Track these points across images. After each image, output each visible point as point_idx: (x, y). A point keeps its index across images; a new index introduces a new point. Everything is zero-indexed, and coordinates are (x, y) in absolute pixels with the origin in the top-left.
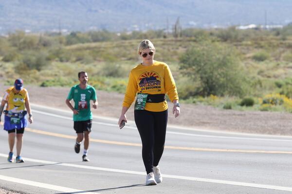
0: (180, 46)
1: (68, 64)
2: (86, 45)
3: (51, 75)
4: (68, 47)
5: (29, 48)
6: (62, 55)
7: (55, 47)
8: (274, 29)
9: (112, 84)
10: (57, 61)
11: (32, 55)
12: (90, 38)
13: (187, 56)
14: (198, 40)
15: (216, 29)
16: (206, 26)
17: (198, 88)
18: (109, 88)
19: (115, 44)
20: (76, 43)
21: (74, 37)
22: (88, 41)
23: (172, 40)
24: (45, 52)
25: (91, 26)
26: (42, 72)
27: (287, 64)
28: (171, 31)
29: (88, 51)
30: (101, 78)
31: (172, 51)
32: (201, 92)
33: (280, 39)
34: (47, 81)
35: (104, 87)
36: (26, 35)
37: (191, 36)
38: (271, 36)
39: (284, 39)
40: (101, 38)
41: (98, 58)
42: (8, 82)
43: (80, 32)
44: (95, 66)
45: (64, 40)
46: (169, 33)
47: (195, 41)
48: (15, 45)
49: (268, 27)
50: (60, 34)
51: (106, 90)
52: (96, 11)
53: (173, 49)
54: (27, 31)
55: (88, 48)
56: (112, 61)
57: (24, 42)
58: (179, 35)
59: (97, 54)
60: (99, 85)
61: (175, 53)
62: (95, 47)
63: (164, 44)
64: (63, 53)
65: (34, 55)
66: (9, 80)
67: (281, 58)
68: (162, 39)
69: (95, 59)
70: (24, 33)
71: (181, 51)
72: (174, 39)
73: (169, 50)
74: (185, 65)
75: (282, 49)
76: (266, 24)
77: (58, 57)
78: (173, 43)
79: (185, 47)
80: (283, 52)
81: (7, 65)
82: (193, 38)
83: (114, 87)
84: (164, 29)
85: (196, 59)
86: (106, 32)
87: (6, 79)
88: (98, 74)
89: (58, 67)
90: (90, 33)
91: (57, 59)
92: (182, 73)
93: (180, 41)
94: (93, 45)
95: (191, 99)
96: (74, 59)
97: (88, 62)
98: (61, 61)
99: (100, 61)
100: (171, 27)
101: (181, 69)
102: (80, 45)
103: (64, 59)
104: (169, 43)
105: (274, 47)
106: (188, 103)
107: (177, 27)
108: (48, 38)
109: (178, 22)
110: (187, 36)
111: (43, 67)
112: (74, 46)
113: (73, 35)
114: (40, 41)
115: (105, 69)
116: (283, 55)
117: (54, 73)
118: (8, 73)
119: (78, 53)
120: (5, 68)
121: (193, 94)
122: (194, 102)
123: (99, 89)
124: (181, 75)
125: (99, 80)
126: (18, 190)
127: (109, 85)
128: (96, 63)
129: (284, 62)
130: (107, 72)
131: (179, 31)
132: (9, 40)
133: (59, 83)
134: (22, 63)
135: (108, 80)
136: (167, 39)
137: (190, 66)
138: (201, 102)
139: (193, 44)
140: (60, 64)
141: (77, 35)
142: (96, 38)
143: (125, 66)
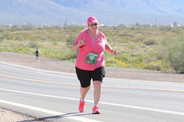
0: (67, 33)
1: (12, 41)
2: (21, 32)
3: (3, 46)
4: (12, 33)
6: (9, 37)
7: (5, 33)
8: (113, 27)
10: (6, 39)
12: (23, 28)
13: (70, 39)
14: (76, 31)
16: (80, 24)
17: (75, 55)
19: (35, 32)
21: (15, 28)
22: (22, 30)
23: (63, 31)
25: (23, 22)
29: (21, 35)
30: (27, 48)
31: (63, 36)
33: (116, 32)
37: (72, 29)
38: (112, 30)
39: (118, 32)
44: (25, 42)
45: (10, 29)
46: (62, 27)
47: (74, 31)
50: (8, 26)
51: (30, 54)
52: (26, 15)
55: (22, 33)
56: (33, 40)
58: (67, 28)
59: (26, 36)
60: (27, 52)
61: (65, 37)
62: (25, 33)
63: (59, 33)
64: (9, 35)
67: (116, 41)
68: (58, 30)
69: (25, 39)
71: (67, 36)
72: (64, 30)
73: (61, 36)
74: (69, 43)
76: (109, 24)
77: (7, 37)
78: (64, 32)
79: (69, 34)
80: (117, 38)
82: (74, 30)
84: (59, 25)
86: (31, 26)
88: (26, 46)
90: (23, 26)
92: (67, 47)
93: (67, 31)
94: (24, 32)
95: (71, 60)
96: (15, 38)
97: (21, 40)
98: (8, 39)
99: (27, 40)
100: (63, 24)
101: (67, 45)
103: (9, 38)
104: (61, 32)
105: (113, 35)
106: (70, 62)
107: (66, 24)
109: (66, 22)
110: (71, 29)
112: (15, 32)
113: (15, 27)
115: (30, 44)
119: (17, 35)
122: (73, 61)
123: (27, 54)
124: (67, 48)
125: (26, 49)
127: (31, 52)
128: (25, 41)
129: (118, 43)
130: (30, 45)
131: (66, 26)
133: (7, 50)
135: (31, 49)
136: (60, 30)
137: (72, 43)
139: (73, 32)
140: (7, 41)
141: (17, 27)
142: (26, 29)
143: (40, 43)
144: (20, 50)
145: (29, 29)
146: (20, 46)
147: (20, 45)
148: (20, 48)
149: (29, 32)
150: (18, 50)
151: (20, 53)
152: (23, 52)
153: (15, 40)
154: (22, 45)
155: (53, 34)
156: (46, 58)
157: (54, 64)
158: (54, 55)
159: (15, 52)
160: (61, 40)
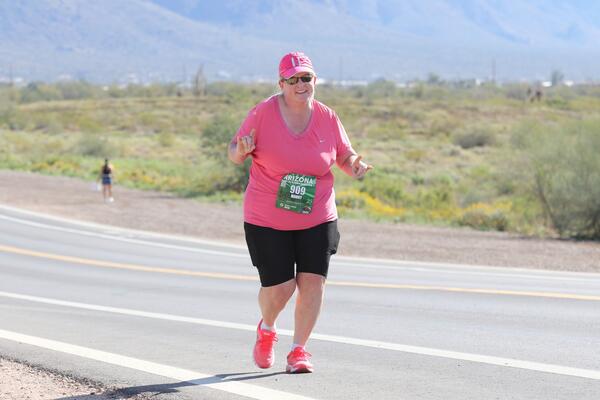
0: (204, 109)
1: (23, 134)
2: (52, 104)
4: (23, 107)
6: (13, 120)
8: (354, 88)
10: (5, 128)
12: (59, 93)
13: (215, 126)
14: (231, 101)
15: (263, 85)
16: (245, 80)
17: (230, 179)
18: (87, 175)
19: (99, 103)
20: (35, 100)
21: (33, 92)
22: (56, 98)
23: (191, 101)
25: (61, 73)
27: (372, 143)
28: (189, 85)
29: (54, 114)
30: (75, 159)
31: (190, 117)
32: (234, 185)
33: (362, 104)
35: (79, 172)
37: (221, 95)
38: (349, 99)
39: (369, 104)
40: (76, 93)
41: (71, 126)
43: (43, 83)
44: (66, 138)
45: (18, 96)
46: (186, 89)
47: (228, 102)
49: (344, 83)
50: (11, 85)
51: (83, 177)
52: (71, 50)
53: (192, 113)
55: (56, 109)
56: (94, 131)
58: (202, 93)
59: (69, 120)
60: (72, 169)
61: (195, 122)
62: (68, 108)
63: (177, 107)
64: (15, 115)
67: (364, 134)
68: (175, 97)
69: (66, 128)
71: (205, 117)
72: (193, 97)
73: (185, 116)
74: (211, 141)
75: (364, 120)
76: (341, 80)
77: (7, 121)
78: (192, 104)
79: (212, 112)
80: (368, 124)
82: (225, 98)
84: (179, 83)
85: (228, 132)
86: (85, 84)
88: (70, 151)
89: (6, 138)
90: (59, 86)
91: (5, 125)
92: (204, 153)
93: (204, 101)
94: (64, 104)
95: (218, 195)
96: (33, 126)
97: (55, 132)
98: (12, 128)
99: (73, 130)
100: (189, 79)
101: (205, 145)
102: (44, 104)
103: (16, 126)
104: (186, 104)
105: (353, 115)
106: (212, 202)
107: (200, 79)
109: (200, 71)
110: (215, 94)
112: (33, 106)
113: (33, 87)
115: (82, 143)
116: (367, 129)
119: (40, 116)
121: (222, 187)
122: (223, 201)
123: (72, 176)
124: (204, 157)
125: (71, 162)
127: (87, 169)
128: (67, 133)
129: (369, 140)
130: (84, 148)
131: (202, 86)
133: (7, 164)
135: (85, 161)
136: (182, 99)
137: (219, 142)
138: (234, 200)
139: (223, 106)
140: (9, 133)
141: (39, 87)
142: (68, 93)
143: (114, 140)
144: (51, 163)
145: (80, 96)
146: (51, 152)
147: (50, 148)
148: (51, 157)
149: (80, 104)
150: (45, 164)
151: (51, 173)
152: (60, 170)
153: (33, 130)
154: (56, 146)
155: (157, 112)
156: (135, 191)
157: (162, 209)
158: (160, 180)
159: (34, 171)
160: (184, 132)
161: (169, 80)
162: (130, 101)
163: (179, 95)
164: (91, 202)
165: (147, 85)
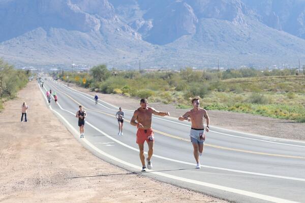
1: (224, 93)
2: (238, 79)
3: (212, 101)
4: (224, 81)
5: (195, 81)
6: (220, 87)
7: (214, 81)
9: (257, 110)
10: (216, 91)
11: (197, 86)
12: (241, 73)
18: (254, 112)
19: (259, 79)
20: (230, 78)
21: (229, 73)
22: (240, 77)
23: (303, 77)
24: (207, 84)
25: (242, 65)
26: (204, 98)
28: (302, 70)
29: (239, 84)
30: (248, 105)
31: (302, 84)
34: (208, 106)
35: (251, 111)
36: (193, 71)
40: (249, 74)
41: (246, 89)
42: (179, 106)
43: (233, 70)
44: (244, 95)
45: (222, 76)
46: (300, 72)
48: (185, 79)
50: (218, 70)
51: (252, 113)
52: (246, 54)
54: (194, 68)
55: (239, 82)
56: (257, 92)
57: (192, 76)
59: (246, 86)
60: (247, 109)
62: (245, 81)
63: (296, 80)
64: (220, 85)
65: (199, 86)
66: (180, 104)
68: (295, 75)
69: (244, 90)
70: (192, 69)
72: (304, 75)
73: (300, 84)
81: (178, 93)
83: (258, 111)
84: (297, 69)
86: (253, 69)
87: (178, 104)
88: (246, 101)
89: (216, 95)
90: (241, 71)
91: (216, 89)
94: (243, 79)
96: (229, 90)
97: (239, 93)
98: (219, 91)
99: (248, 91)
100: (302, 67)
102: (233, 79)
103: (221, 90)
104: (300, 78)
108: (209, 73)
111: (205, 95)
112: (229, 80)
113: (228, 71)
114: (203, 75)
115: (251, 97)
117: (213, 100)
118: (179, 99)
119: (232, 85)
120: (177, 96)
123: (247, 113)
125: (246, 106)
126: (185, 187)
127: (254, 109)
128: (245, 93)
130: (253, 100)
132: (181, 75)
133: (217, 108)
134: (190, 92)
135: (253, 106)
136: (298, 76)
140: (218, 93)
141: (231, 71)
142: (245, 74)
143: (267, 96)
144: (238, 107)
145: (250, 76)
146: (237, 102)
147: (237, 100)
148: (237, 104)
149: (251, 79)
150: (235, 107)
151: (237, 112)
152: (241, 110)
153: (229, 92)
154: (240, 99)
155: (287, 83)
156: (277, 119)
157: (289, 128)
158: (288, 114)
159: (229, 111)
160: (299, 92)
161: (292, 67)
162: (274, 77)
163: (297, 74)
164: (256, 124)
165: (282, 70)
